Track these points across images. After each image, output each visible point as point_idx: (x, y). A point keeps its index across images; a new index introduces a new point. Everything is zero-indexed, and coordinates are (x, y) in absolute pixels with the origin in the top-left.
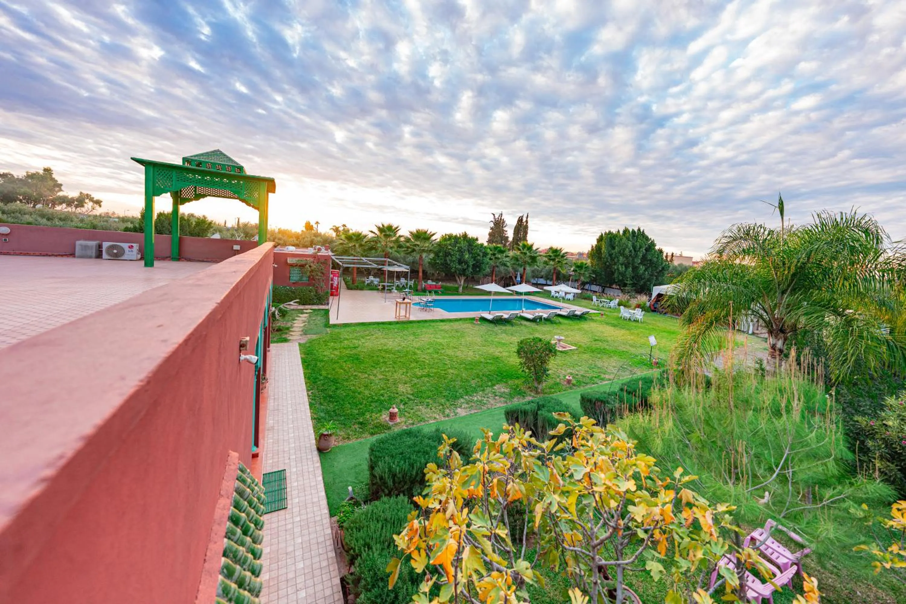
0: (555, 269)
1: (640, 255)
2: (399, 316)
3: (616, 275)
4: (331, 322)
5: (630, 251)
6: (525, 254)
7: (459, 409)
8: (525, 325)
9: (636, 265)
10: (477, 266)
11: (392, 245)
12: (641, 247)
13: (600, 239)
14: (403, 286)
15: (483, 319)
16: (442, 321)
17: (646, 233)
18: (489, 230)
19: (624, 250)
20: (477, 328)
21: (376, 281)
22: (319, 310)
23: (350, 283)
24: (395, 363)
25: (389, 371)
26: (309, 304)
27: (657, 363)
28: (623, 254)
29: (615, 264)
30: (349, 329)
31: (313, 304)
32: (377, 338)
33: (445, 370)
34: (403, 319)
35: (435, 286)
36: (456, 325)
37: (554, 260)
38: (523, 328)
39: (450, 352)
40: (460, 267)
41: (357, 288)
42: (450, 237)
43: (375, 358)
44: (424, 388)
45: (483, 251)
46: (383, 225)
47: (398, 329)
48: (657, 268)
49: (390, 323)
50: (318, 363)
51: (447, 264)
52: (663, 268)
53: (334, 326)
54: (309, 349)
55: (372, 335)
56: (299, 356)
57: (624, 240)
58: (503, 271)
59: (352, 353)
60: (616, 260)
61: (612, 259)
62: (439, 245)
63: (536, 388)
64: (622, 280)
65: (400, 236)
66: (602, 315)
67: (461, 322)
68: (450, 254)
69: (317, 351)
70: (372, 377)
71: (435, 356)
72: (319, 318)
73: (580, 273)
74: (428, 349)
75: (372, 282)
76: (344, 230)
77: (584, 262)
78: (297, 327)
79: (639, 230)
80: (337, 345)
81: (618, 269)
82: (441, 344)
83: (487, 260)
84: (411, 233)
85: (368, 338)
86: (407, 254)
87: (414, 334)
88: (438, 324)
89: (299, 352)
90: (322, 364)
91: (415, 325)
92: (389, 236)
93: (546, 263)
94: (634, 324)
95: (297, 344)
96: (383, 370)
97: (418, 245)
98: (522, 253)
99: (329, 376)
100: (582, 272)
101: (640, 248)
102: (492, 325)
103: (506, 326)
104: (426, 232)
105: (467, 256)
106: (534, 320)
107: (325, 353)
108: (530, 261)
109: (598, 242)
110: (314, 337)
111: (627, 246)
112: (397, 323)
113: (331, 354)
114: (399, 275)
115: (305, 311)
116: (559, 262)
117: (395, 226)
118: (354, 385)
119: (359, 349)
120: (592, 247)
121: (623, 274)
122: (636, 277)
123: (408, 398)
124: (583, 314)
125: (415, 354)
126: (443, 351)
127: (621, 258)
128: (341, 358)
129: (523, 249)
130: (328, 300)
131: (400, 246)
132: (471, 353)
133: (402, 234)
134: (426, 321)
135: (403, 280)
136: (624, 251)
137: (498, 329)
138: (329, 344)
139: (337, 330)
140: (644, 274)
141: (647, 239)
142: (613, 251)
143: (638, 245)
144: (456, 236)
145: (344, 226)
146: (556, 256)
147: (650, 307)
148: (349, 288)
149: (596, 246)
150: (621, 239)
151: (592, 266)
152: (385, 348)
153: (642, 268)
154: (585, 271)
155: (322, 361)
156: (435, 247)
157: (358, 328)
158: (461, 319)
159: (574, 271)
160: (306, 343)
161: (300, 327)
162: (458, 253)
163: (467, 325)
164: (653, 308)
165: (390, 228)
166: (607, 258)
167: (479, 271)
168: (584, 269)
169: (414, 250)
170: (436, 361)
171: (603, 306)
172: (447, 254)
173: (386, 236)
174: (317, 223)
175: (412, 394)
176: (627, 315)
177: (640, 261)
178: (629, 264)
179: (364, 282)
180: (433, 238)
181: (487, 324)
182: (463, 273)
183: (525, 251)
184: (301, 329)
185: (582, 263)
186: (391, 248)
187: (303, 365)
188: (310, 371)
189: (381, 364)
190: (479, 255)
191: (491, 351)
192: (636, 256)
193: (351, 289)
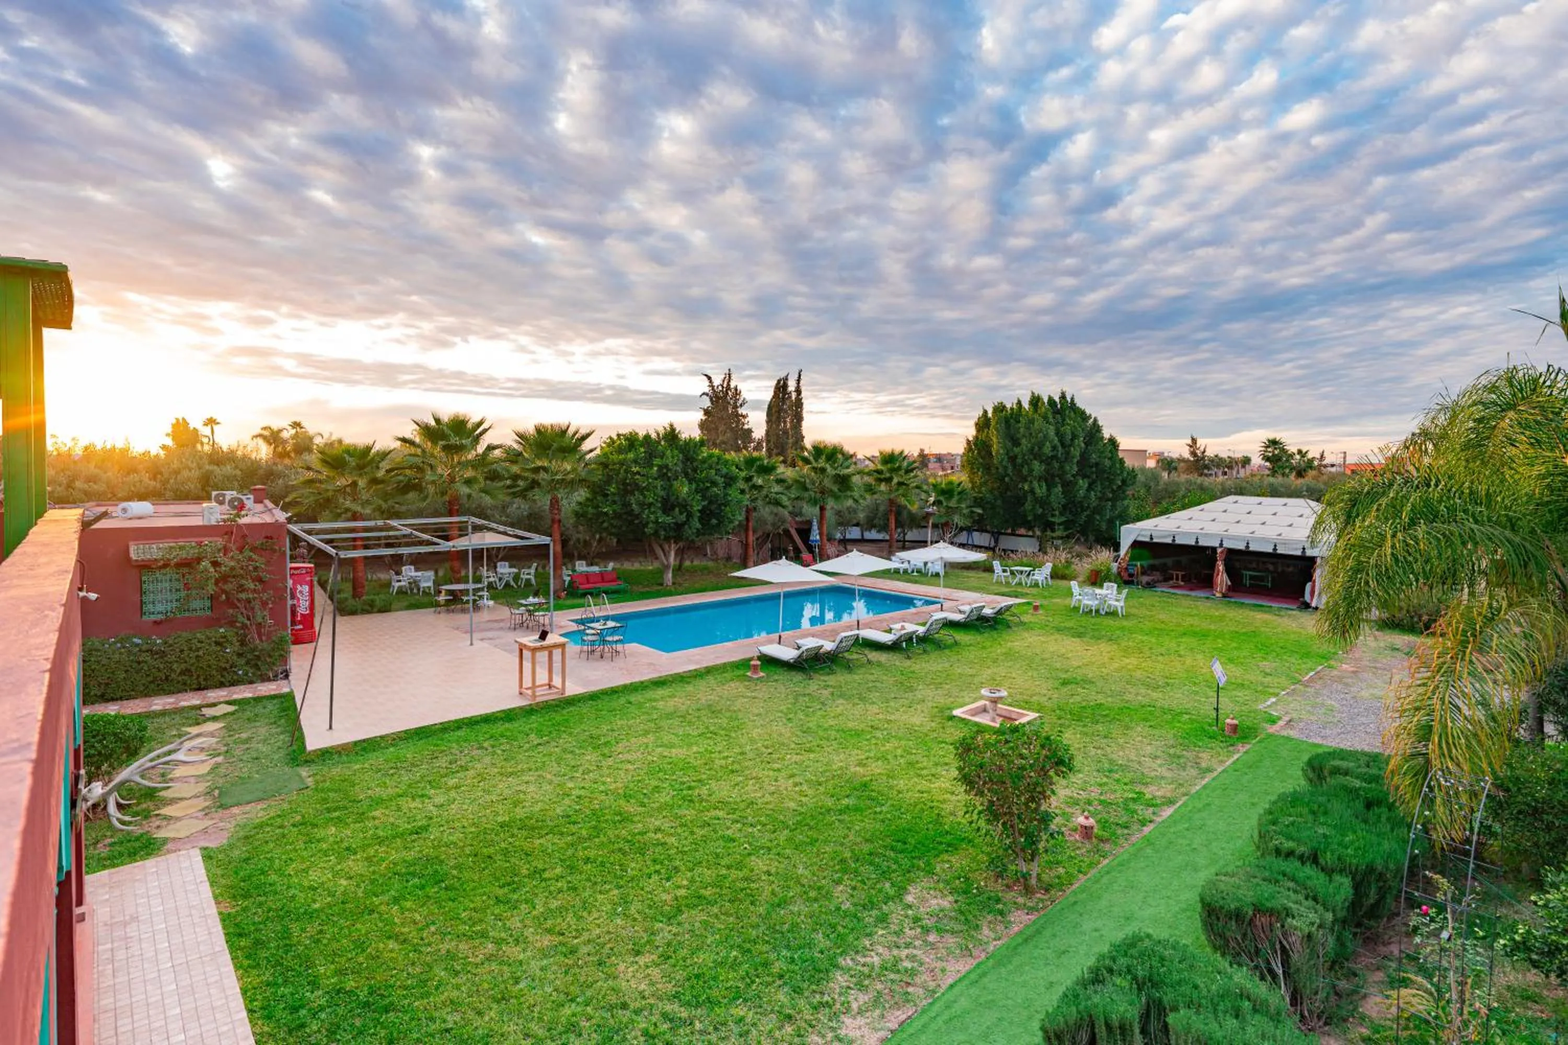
0: (891, 502)
1: (1076, 453)
2: (534, 686)
3: (1028, 506)
4: (313, 743)
5: (1054, 448)
6: (823, 470)
7: (847, 1020)
8: (879, 664)
9: (1069, 477)
10: (712, 514)
11: (469, 473)
12: (1074, 436)
13: (983, 424)
14: (507, 585)
15: (769, 661)
16: (659, 683)
17: (1080, 404)
18: (700, 416)
19: (1041, 445)
20: (763, 691)
21: (426, 579)
22: (258, 700)
23: (347, 594)
24: (572, 869)
25: (562, 910)
26: (221, 685)
27: (1235, 728)
28: (1037, 456)
29: (1024, 479)
30: (376, 759)
31: (233, 684)
32: (481, 777)
33: (740, 866)
34: (543, 695)
35: (602, 574)
36: (704, 692)
37: (889, 480)
38: (877, 673)
39: (723, 790)
40: (669, 520)
41: (370, 609)
42: (631, 441)
43: (500, 862)
44: (701, 957)
45: (725, 471)
46: (438, 421)
47: (540, 733)
48: (1111, 481)
49: (508, 716)
50: (295, 928)
51: (631, 513)
52: (1124, 482)
53: (325, 754)
54: (248, 869)
55: (465, 768)
56: (213, 911)
57: (1039, 423)
58: (770, 519)
59: (410, 856)
60: (1025, 471)
61: (1017, 468)
62: (605, 465)
63: (1026, 877)
64: (1043, 515)
65: (491, 448)
66: (1036, 608)
67: (711, 679)
68: (637, 487)
69: (280, 872)
70: (513, 952)
71: (689, 813)
72: (263, 731)
73: (948, 507)
74: (657, 789)
75: (415, 583)
76: (296, 436)
77: (954, 478)
78: (184, 779)
79: (1063, 396)
80: (350, 834)
81: (1032, 491)
82: (687, 767)
83: (733, 493)
84: (520, 436)
85: (452, 782)
86: (514, 495)
87: (594, 742)
88: (650, 694)
89: (206, 891)
90: (312, 929)
91: (585, 709)
92: (459, 449)
93: (869, 489)
94: (1109, 621)
95: (197, 857)
96: (540, 909)
97: (545, 469)
98: (814, 469)
99: (350, 984)
100: (953, 503)
101: (1072, 440)
102: (798, 677)
103: (832, 672)
104: (564, 432)
105: (686, 489)
106: (894, 647)
107: (314, 876)
108: (835, 489)
109: (978, 431)
110: (257, 812)
111: (1046, 437)
112: (529, 711)
113: (336, 874)
114: (492, 556)
115: (208, 712)
116: (900, 484)
117: (475, 419)
118: (453, 1004)
119: (434, 834)
120: (968, 442)
121: (1043, 502)
122: (1072, 506)
123: (665, 1016)
124: (999, 612)
125: (625, 819)
126: (704, 791)
127: (1036, 465)
128: (376, 886)
129: (816, 461)
130: (284, 659)
131: (493, 476)
132: (785, 784)
133: (496, 442)
134: (613, 692)
135: (504, 569)
136: (1040, 448)
137: (818, 684)
138: (320, 833)
139: (336, 771)
140: (1086, 497)
141: (1083, 416)
142: (1016, 450)
143: (1069, 432)
144: (647, 437)
145: (296, 425)
146: (892, 470)
147: (1119, 573)
148: (342, 610)
149: (976, 438)
150: (1032, 421)
151: (973, 488)
152: (520, 813)
153: (1083, 483)
154: (959, 501)
155: (310, 915)
156: (591, 472)
157: (408, 752)
158: (709, 671)
159: (934, 504)
160: (231, 846)
161: (199, 778)
162: (659, 483)
163: (735, 688)
164: (1126, 578)
165: (459, 425)
166: (1005, 468)
167: (718, 525)
168: (956, 498)
169: (534, 484)
170: (700, 832)
171: (1020, 584)
172: (628, 488)
173: (450, 449)
174: (211, 422)
175: (676, 996)
176: (1093, 603)
177: (1075, 468)
178: (1053, 476)
179: (388, 584)
180: (586, 446)
181: (782, 676)
182: (676, 533)
183: (822, 463)
184: (202, 787)
185: (951, 483)
186: (468, 482)
187: (233, 948)
188: (267, 977)
189: (530, 884)
190: (714, 484)
191: (837, 761)
192: (1068, 456)
193: (353, 613)
